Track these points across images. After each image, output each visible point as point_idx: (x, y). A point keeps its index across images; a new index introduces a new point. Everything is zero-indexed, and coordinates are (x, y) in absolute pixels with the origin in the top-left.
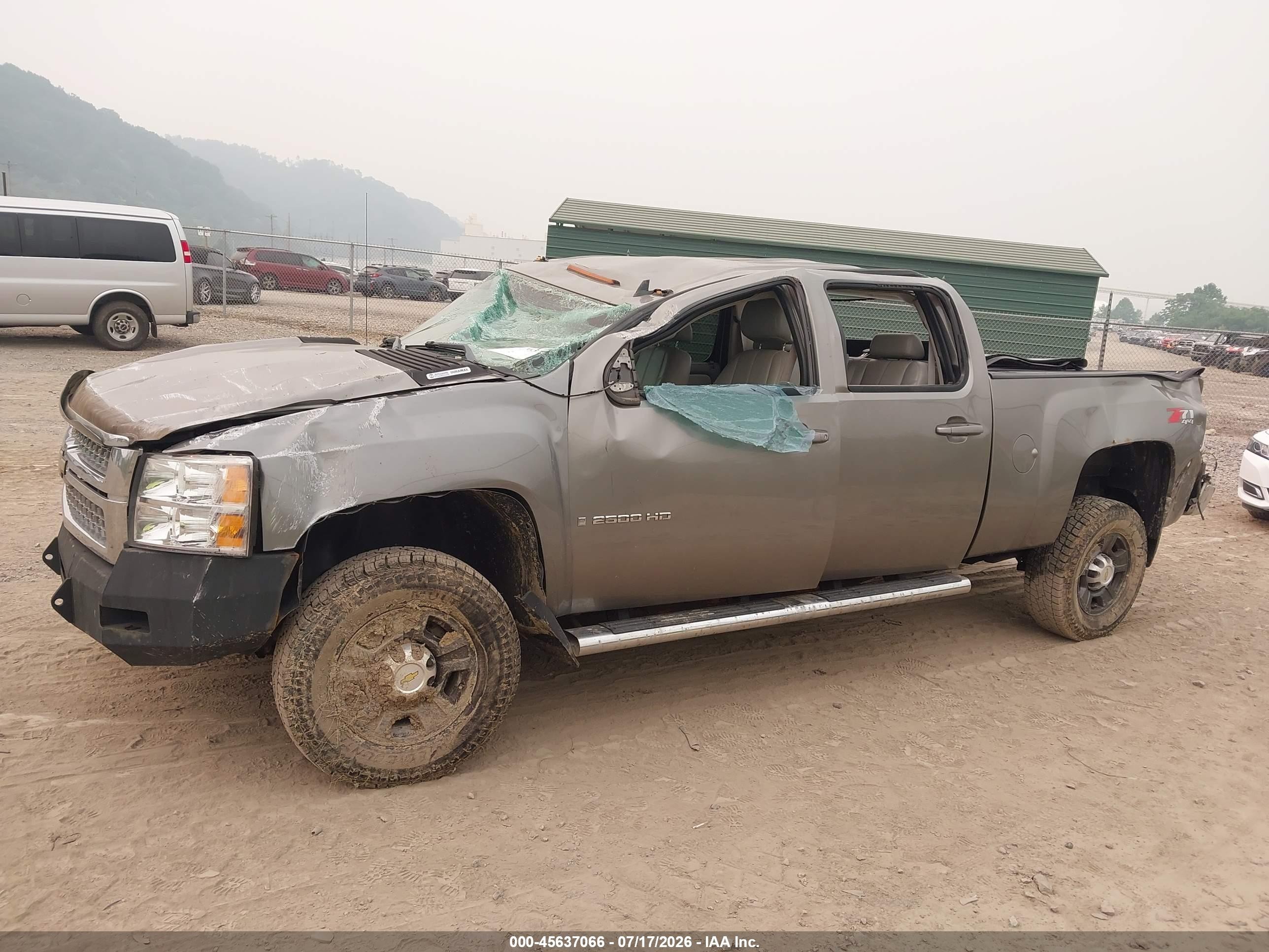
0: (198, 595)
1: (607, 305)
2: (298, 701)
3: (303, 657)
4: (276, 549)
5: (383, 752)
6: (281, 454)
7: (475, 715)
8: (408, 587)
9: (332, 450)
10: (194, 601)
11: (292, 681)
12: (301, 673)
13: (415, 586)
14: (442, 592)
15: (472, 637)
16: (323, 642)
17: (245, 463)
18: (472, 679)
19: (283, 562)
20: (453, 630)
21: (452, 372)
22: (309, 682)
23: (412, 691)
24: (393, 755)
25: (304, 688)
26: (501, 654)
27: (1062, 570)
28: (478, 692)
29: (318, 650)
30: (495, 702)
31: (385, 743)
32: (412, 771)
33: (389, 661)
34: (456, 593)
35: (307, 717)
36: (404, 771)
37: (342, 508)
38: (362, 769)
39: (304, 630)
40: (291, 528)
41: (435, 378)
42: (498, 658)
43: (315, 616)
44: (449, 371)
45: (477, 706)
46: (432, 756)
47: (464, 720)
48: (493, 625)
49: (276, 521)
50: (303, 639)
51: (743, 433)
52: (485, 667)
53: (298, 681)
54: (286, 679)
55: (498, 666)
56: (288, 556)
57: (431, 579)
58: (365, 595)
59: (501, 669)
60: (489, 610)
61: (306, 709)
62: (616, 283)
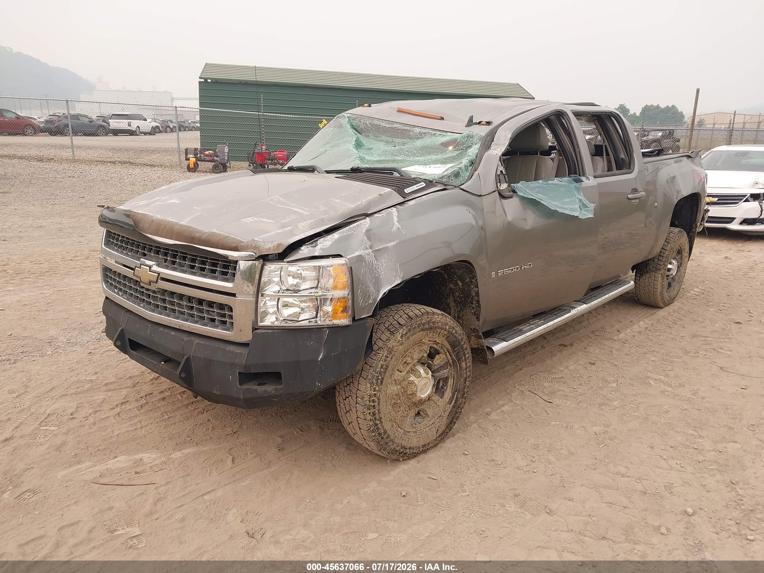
0: (322, 354)
1: (451, 134)
2: (373, 413)
3: (375, 384)
4: (362, 317)
5: (413, 436)
6: (357, 254)
7: (454, 403)
8: (424, 330)
9: (381, 247)
10: (319, 360)
11: (369, 401)
12: (375, 395)
13: (427, 329)
14: (439, 330)
15: (451, 356)
16: (385, 372)
17: (344, 262)
18: (450, 382)
19: (366, 325)
20: (440, 354)
21: (417, 187)
22: (379, 400)
23: (425, 395)
24: (418, 436)
25: (376, 404)
26: (466, 364)
27: (660, 270)
28: (455, 389)
29: (383, 378)
30: (464, 394)
31: (412, 430)
32: (429, 444)
33: (412, 378)
34: (445, 330)
35: (378, 422)
36: (425, 445)
37: (395, 285)
38: (405, 449)
39: (372, 367)
40: (369, 302)
41: (409, 192)
42: (464, 366)
43: (379, 357)
44: (415, 186)
45: (455, 398)
46: (437, 432)
47: (449, 408)
48: (462, 347)
49: (362, 298)
50: (374, 373)
51: (566, 209)
52: (457, 373)
53: (373, 400)
54: (365, 400)
55: (465, 371)
56: (369, 320)
57: (434, 323)
58: (404, 339)
59: (466, 373)
60: (460, 338)
61: (378, 418)
62: (442, 119)
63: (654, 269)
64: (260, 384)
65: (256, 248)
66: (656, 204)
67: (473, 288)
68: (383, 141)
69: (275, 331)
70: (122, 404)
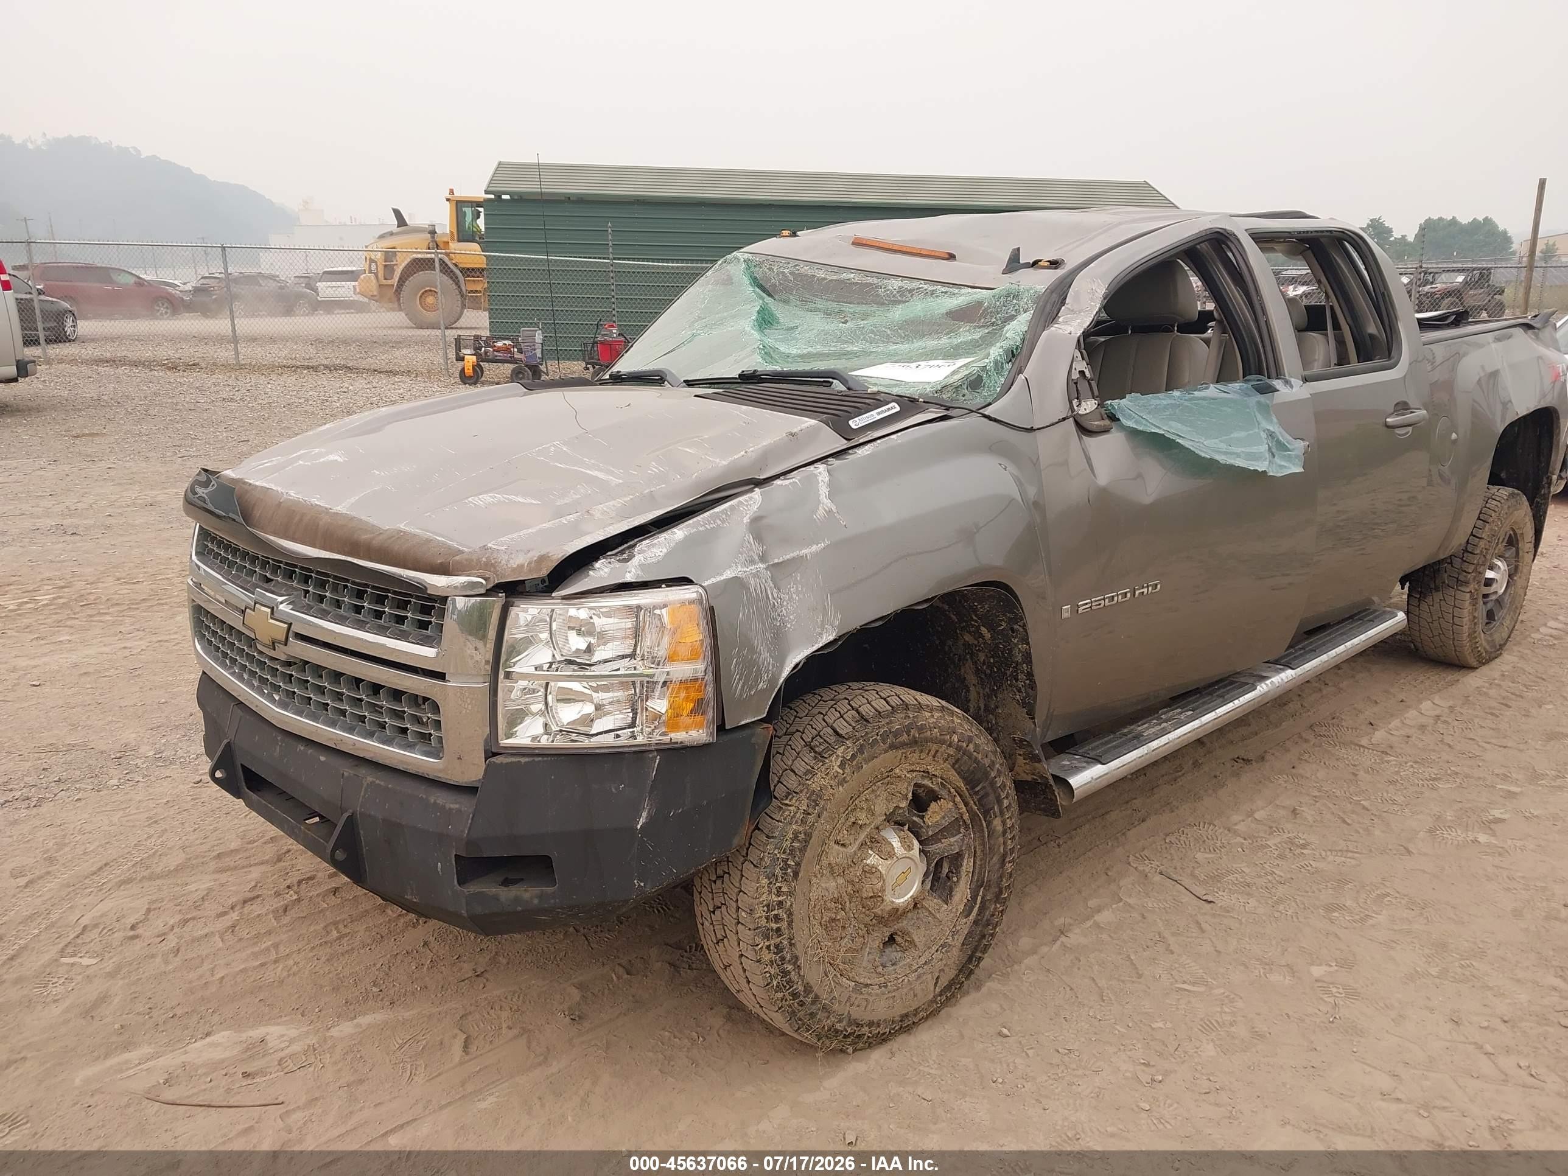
0: (644, 814)
1: (970, 290)
2: (777, 946)
3: (780, 879)
4: (743, 723)
5: (877, 995)
6: (728, 574)
7: (978, 915)
8: (897, 748)
9: (788, 557)
10: (639, 827)
11: (767, 918)
12: (780, 903)
13: (903, 745)
14: (935, 747)
15: (966, 804)
16: (803, 850)
17: (694, 595)
18: (967, 864)
19: (753, 740)
20: (940, 799)
21: (879, 414)
22: (790, 914)
23: (906, 898)
24: (890, 995)
25: (784, 925)
26: (1004, 823)
27: (1466, 583)
28: (978, 881)
29: (798, 864)
30: (1001, 892)
31: (876, 981)
32: (916, 1012)
33: (873, 859)
34: (950, 745)
35: (790, 967)
36: (907, 1015)
37: (821, 645)
38: (858, 1025)
39: (773, 837)
40: (759, 687)
41: (860, 425)
42: (1000, 828)
43: (787, 813)
44: (874, 412)
45: (978, 902)
46: (936, 984)
47: (965, 925)
48: (992, 783)
49: (740, 680)
50: (776, 851)
51: (1238, 455)
52: (983, 844)
53: (776, 916)
54: (757, 916)
55: (1001, 840)
56: (759, 730)
57: (921, 729)
58: (848, 770)
59: (1005, 843)
60: (987, 762)
61: (788, 957)
62: (952, 257)
63: (1453, 583)
64: (506, 883)
65: (489, 565)
66: (1454, 436)
67: (1016, 645)
68: (817, 310)
69: (537, 759)
70: (245, 902)
